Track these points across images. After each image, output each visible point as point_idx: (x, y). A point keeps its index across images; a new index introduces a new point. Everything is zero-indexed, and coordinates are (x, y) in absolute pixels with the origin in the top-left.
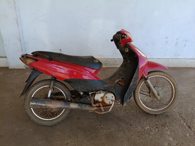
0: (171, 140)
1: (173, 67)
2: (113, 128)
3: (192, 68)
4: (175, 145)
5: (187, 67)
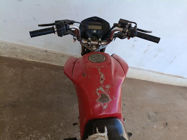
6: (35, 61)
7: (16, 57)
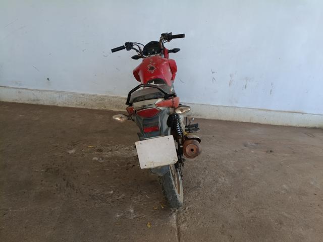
0: (132, 211)
1: (228, 119)
2: (57, 186)
3: (260, 124)
4: (132, 218)
5: (252, 121)
6: (121, 110)
7: (104, 108)
